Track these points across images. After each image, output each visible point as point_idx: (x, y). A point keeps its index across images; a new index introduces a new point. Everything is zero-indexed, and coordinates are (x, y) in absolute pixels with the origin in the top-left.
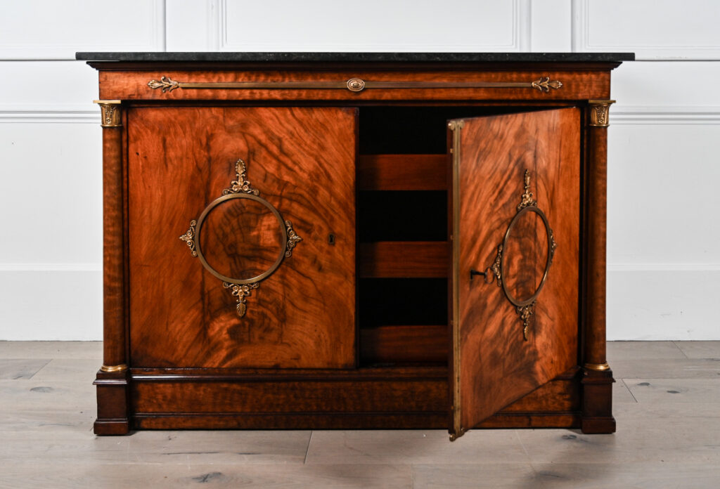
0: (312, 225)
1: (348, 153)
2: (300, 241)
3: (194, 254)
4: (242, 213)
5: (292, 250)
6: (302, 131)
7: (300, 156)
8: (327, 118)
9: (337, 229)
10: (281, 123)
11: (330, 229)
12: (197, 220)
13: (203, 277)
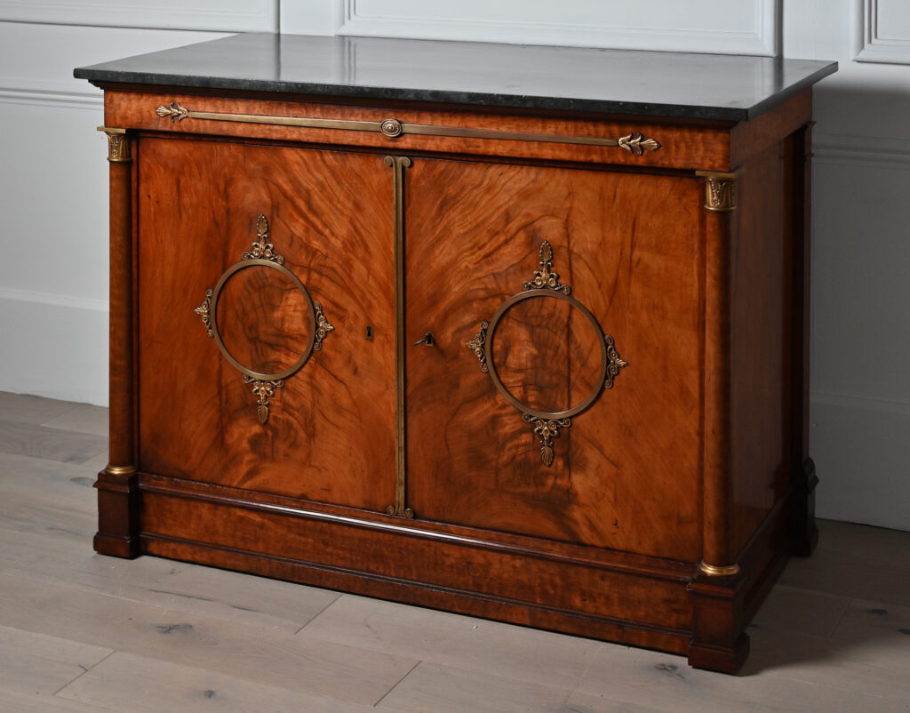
0: (345, 311)
2: (331, 331)
3: (210, 333)
4: (264, 286)
5: (321, 342)
6: (334, 182)
7: (331, 215)
8: (364, 167)
9: (376, 320)
10: (309, 171)
11: (368, 318)
12: (213, 289)
13: (221, 366)
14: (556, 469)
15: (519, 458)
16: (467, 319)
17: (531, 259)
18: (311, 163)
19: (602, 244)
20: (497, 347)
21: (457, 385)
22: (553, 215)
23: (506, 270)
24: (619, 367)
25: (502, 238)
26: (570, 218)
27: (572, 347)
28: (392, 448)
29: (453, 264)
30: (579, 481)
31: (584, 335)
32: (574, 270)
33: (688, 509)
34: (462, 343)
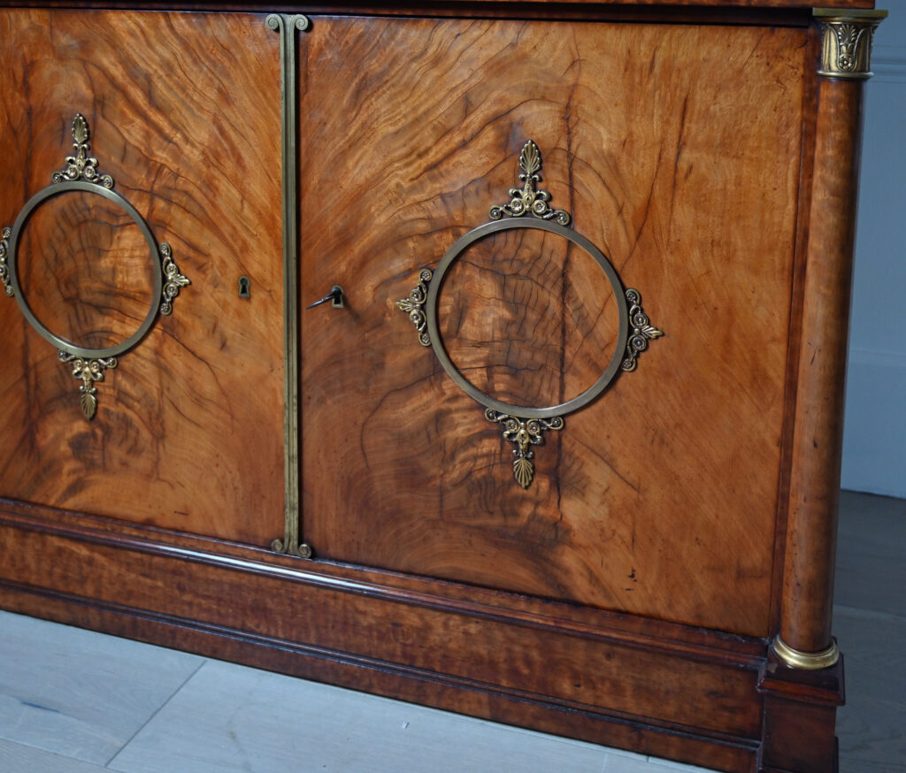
0: (207, 255)
1: (276, 111)
2: (186, 285)
3: (9, 291)
4: (86, 221)
5: (172, 302)
6: (189, 60)
7: (184, 111)
8: (234, 34)
9: (254, 269)
10: (149, 44)
11: (242, 266)
12: (11, 227)
13: (26, 338)
14: (537, 491)
15: (478, 475)
16: (398, 265)
17: (505, 170)
18: (151, 32)
19: (627, 143)
20: (446, 309)
21: (380, 366)
22: (543, 99)
23: (463, 188)
24: (648, 339)
25: (457, 138)
26: (574, 103)
27: (570, 308)
28: (280, 457)
29: (375, 181)
30: (573, 511)
31: (590, 288)
32: (576, 186)
33: (756, 556)
34: (390, 302)
